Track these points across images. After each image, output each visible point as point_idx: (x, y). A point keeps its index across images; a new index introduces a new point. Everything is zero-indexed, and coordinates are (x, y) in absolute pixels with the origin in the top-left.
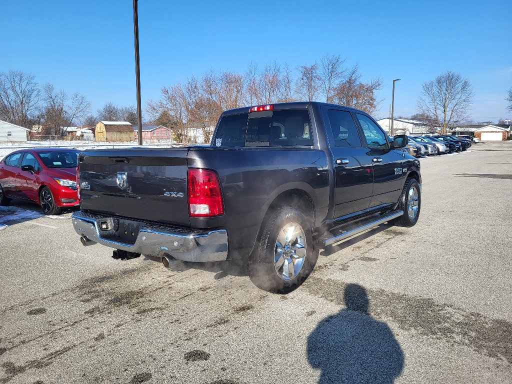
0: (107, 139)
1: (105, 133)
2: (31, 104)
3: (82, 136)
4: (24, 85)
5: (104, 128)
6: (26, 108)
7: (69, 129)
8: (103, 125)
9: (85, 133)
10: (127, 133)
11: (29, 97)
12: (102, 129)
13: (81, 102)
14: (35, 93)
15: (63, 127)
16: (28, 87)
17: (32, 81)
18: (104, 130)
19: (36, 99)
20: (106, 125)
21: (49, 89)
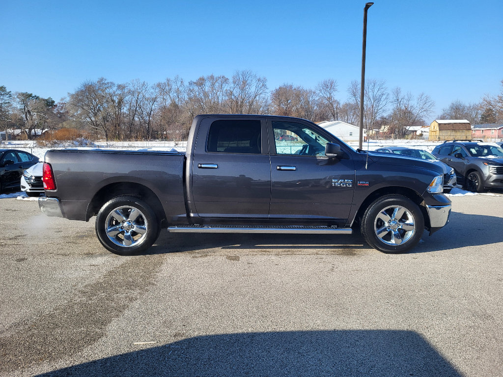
0: (439, 138)
1: (438, 132)
2: (379, 108)
3: (421, 135)
4: (376, 91)
5: (438, 128)
6: (376, 111)
7: (412, 128)
8: (437, 125)
9: (425, 132)
10: (463, 132)
11: (379, 100)
12: (435, 128)
13: (426, 101)
14: (384, 97)
15: (406, 126)
16: (379, 92)
17: (383, 86)
18: (438, 129)
19: (384, 103)
20: (440, 124)
21: (397, 92)
